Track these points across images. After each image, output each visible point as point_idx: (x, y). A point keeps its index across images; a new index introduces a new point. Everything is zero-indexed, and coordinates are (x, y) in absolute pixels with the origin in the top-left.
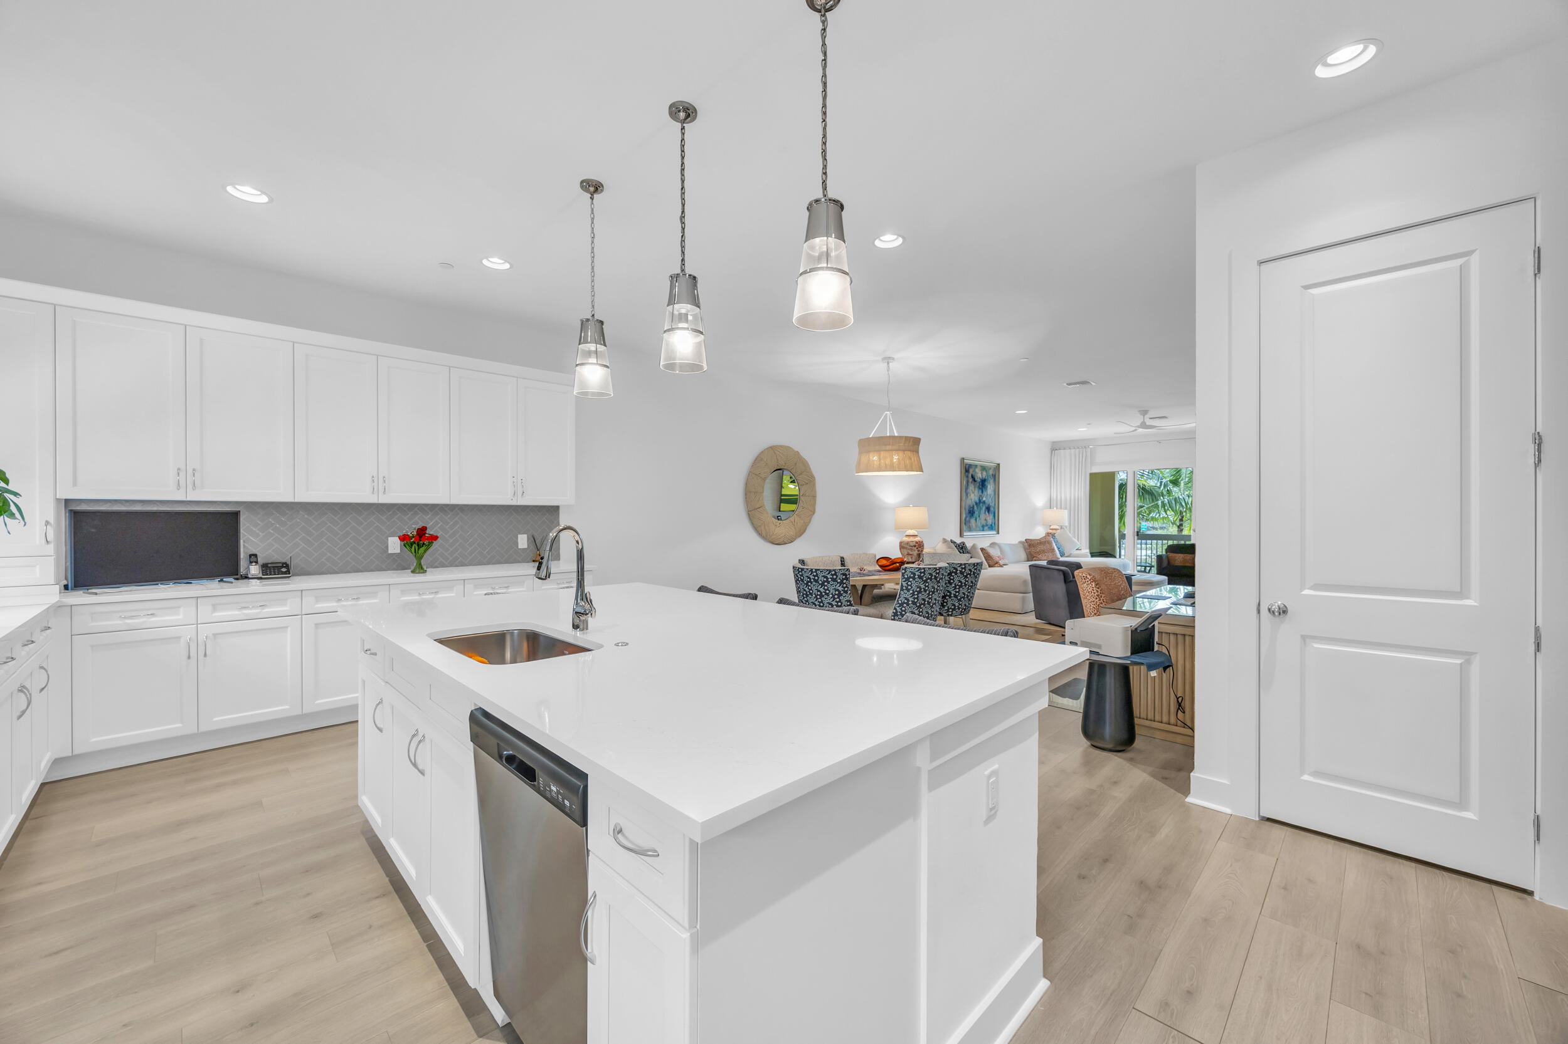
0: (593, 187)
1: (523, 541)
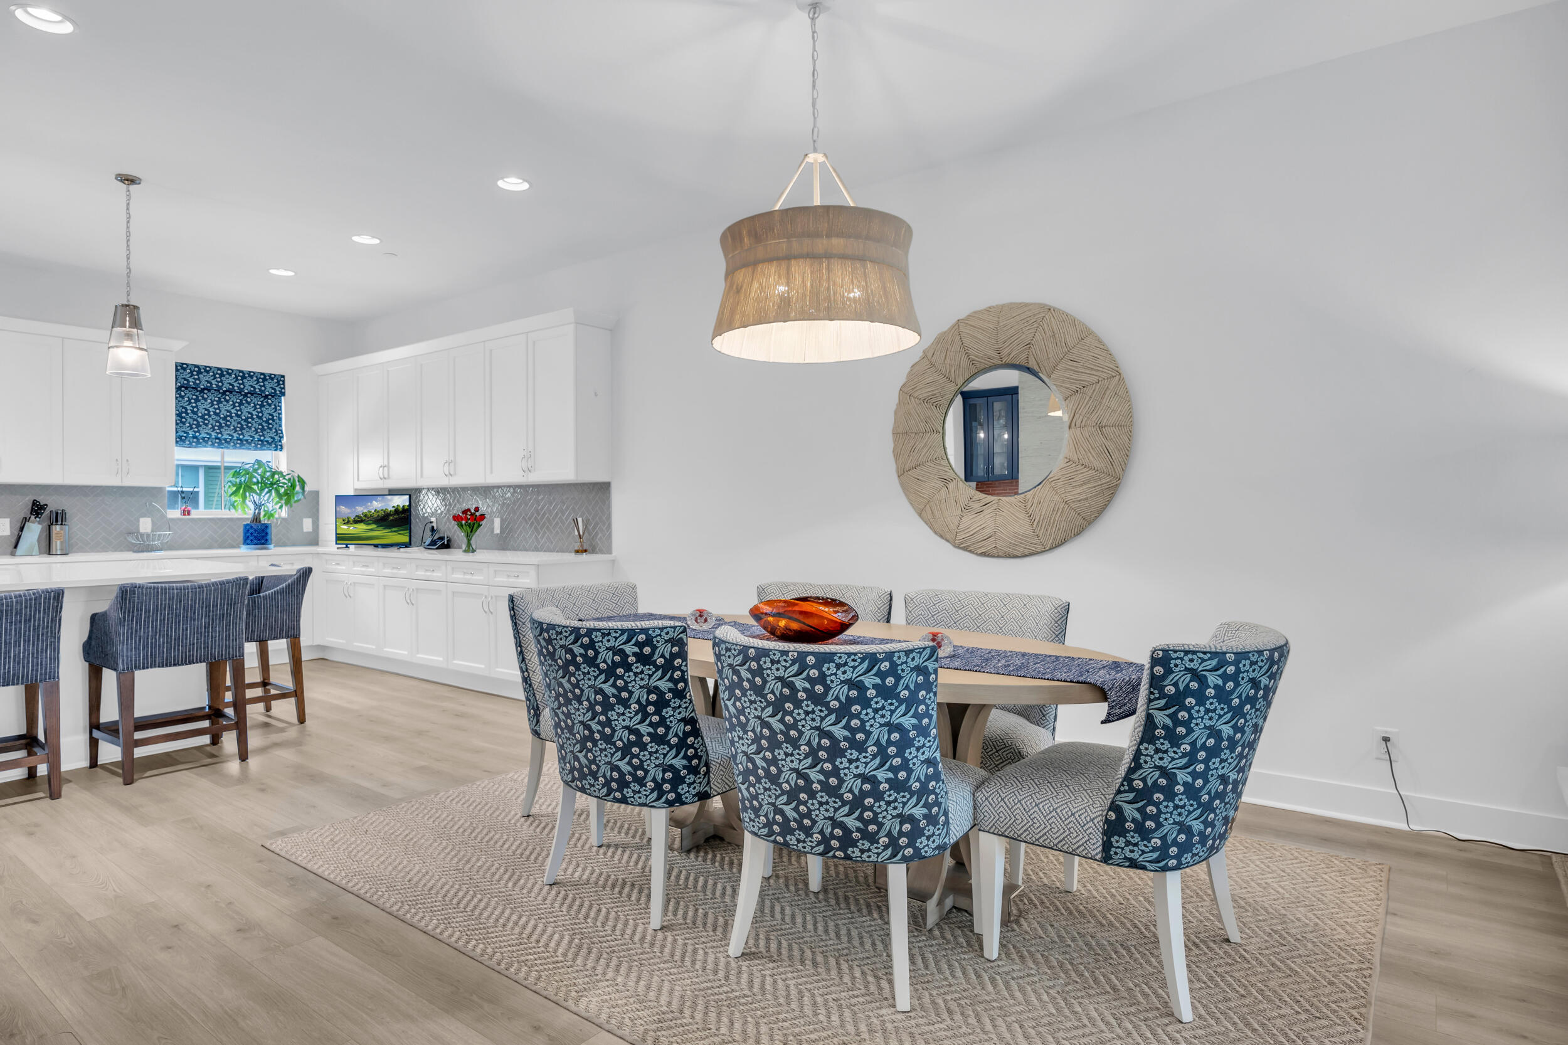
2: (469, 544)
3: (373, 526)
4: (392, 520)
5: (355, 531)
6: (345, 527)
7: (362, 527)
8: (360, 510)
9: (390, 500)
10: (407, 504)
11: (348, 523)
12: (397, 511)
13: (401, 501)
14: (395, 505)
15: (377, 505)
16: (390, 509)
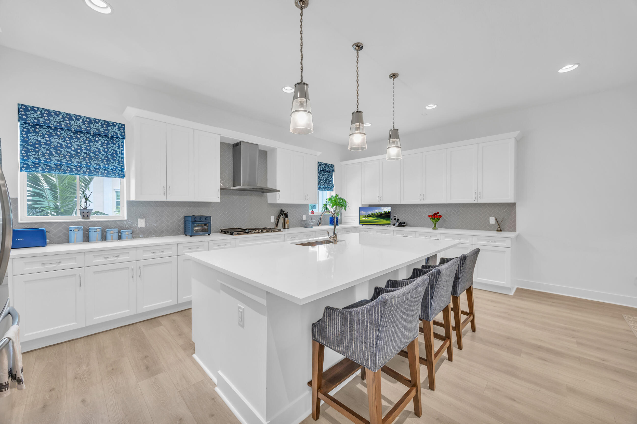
0: (394, 76)
1: (492, 220)
2: (435, 226)
3: (376, 218)
4: (383, 216)
5: (368, 220)
6: (364, 218)
7: (371, 219)
8: (370, 213)
9: (383, 209)
10: (390, 210)
11: (365, 217)
12: (385, 213)
13: (387, 210)
14: (385, 211)
15: (377, 211)
16: (383, 212)
